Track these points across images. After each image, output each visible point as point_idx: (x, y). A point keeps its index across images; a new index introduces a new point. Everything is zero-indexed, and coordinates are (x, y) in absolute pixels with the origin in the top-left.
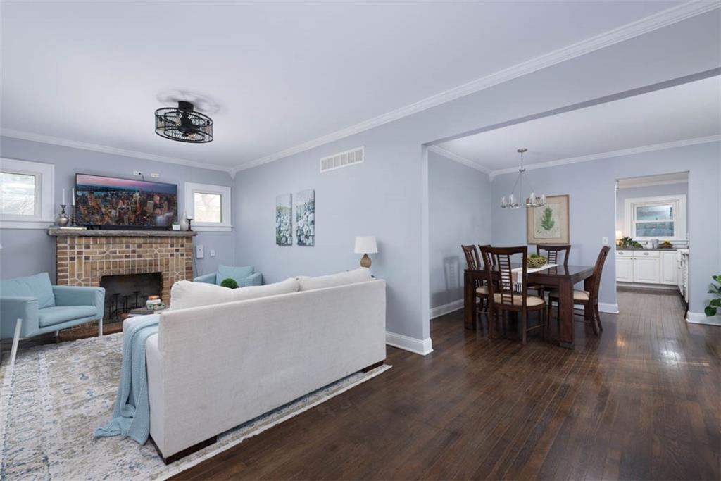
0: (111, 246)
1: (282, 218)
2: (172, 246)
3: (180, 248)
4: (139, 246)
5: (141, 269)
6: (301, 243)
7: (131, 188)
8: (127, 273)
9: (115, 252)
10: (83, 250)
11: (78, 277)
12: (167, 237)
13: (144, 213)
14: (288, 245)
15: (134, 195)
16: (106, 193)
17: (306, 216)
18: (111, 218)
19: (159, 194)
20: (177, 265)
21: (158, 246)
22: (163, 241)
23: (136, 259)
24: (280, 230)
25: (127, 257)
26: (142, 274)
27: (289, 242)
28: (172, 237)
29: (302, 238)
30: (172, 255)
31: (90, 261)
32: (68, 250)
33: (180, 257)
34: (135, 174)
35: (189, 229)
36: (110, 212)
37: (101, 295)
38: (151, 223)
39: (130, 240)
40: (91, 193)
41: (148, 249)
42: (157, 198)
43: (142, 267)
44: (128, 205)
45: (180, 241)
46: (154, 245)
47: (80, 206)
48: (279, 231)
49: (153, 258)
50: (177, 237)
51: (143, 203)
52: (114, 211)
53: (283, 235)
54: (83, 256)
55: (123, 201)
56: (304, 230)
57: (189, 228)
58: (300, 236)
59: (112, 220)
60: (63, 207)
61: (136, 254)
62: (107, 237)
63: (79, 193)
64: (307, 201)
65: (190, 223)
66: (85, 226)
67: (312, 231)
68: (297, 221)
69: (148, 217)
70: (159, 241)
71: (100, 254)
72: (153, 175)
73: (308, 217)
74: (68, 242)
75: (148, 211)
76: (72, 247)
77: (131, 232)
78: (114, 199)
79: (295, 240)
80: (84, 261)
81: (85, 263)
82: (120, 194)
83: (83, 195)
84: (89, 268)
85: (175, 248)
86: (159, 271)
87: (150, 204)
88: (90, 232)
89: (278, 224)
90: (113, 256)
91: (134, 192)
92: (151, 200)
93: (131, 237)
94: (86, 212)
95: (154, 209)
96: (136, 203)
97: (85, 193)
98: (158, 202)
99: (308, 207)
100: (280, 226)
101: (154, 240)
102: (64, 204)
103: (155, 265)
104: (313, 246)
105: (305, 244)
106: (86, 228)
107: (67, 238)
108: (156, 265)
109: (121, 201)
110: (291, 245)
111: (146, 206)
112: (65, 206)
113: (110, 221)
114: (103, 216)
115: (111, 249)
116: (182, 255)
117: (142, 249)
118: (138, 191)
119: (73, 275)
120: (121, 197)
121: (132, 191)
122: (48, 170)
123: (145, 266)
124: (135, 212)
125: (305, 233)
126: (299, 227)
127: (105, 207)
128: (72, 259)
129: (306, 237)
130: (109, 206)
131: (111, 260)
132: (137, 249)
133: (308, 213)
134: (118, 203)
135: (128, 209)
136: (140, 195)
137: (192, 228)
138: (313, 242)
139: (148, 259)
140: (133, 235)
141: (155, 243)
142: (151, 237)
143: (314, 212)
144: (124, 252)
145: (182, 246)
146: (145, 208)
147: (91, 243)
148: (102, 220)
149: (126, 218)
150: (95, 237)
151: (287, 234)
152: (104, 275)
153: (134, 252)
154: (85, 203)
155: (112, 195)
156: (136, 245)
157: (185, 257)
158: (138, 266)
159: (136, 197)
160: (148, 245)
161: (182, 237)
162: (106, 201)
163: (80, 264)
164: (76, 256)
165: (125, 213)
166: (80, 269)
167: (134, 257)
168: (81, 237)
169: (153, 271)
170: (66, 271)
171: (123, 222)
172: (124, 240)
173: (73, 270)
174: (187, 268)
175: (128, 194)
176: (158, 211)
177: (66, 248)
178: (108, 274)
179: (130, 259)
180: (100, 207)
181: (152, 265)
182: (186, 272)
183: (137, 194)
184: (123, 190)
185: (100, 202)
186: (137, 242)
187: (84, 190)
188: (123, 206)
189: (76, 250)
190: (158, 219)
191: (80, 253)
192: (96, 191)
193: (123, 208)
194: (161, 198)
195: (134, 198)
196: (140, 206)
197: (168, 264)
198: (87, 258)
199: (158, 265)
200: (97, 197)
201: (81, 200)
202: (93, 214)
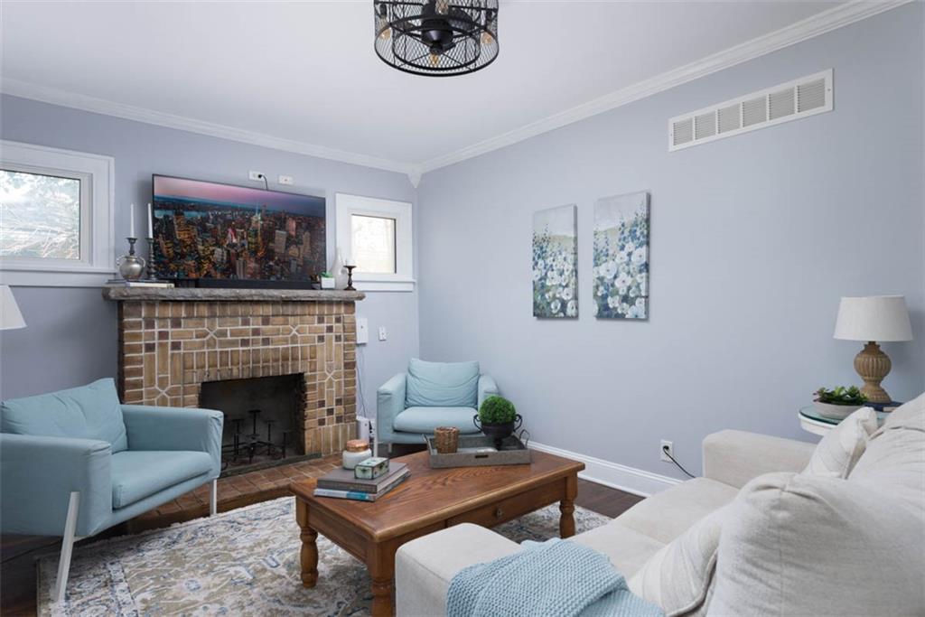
0: (217, 320)
1: (549, 261)
2: (321, 320)
3: (335, 325)
4: (266, 321)
5: (268, 368)
6: (605, 313)
7: (247, 204)
8: (245, 377)
9: (223, 334)
10: (169, 330)
11: (159, 386)
12: (313, 302)
13: (270, 254)
14: (566, 317)
15: (254, 219)
16: (204, 214)
17: (624, 254)
18: (214, 264)
19: (294, 216)
20: (330, 359)
21: (298, 320)
22: (307, 309)
23: (261, 347)
24: (543, 286)
25: (245, 343)
26: (272, 377)
27: (570, 311)
28: (321, 303)
29: (613, 302)
30: (321, 338)
31: (182, 351)
32: (143, 330)
33: (334, 343)
34: (251, 177)
35: (350, 288)
36: (213, 253)
37: (218, 427)
38: (282, 275)
39: (250, 309)
40: (178, 214)
41: (281, 327)
42: (292, 225)
43: (271, 364)
44: (243, 238)
45: (335, 309)
46: (290, 319)
47: (161, 239)
48: (540, 287)
49: (290, 346)
50: (330, 303)
51: (268, 235)
52: (218, 251)
53: (554, 298)
54: (170, 341)
55: (234, 231)
56: (618, 283)
57: (350, 283)
58: (604, 297)
59: (216, 269)
60: (132, 241)
61: (261, 337)
62: (211, 303)
63: (160, 214)
64: (629, 219)
65: (350, 275)
66: (171, 281)
67: (643, 287)
68: (597, 265)
69: (277, 263)
70: (299, 310)
71: (197, 337)
72: (282, 181)
73: (630, 254)
74: (143, 315)
75: (277, 250)
76: (150, 324)
77: (253, 291)
78: (219, 227)
79: (589, 307)
80: (170, 352)
81: (173, 355)
82: (229, 217)
83: (166, 217)
84: (179, 365)
85: (325, 325)
86: (300, 371)
87: (280, 235)
88: (184, 293)
89: (537, 274)
90: (220, 341)
91: (253, 211)
92: (282, 227)
93: (252, 302)
94: (171, 251)
95: (287, 247)
96: (256, 235)
97: (170, 213)
98: (293, 233)
99: (633, 232)
100: (544, 278)
101: (289, 309)
102: (132, 236)
103: (293, 359)
104: (646, 320)
105: (621, 317)
106: (173, 285)
107: (140, 305)
108: (295, 359)
109: (230, 230)
110: (576, 317)
111: (272, 240)
112: (135, 239)
113: (213, 271)
114: (199, 260)
115: (218, 328)
116: (338, 338)
117: (270, 326)
118: (260, 211)
119: (152, 382)
120: (230, 221)
121: (249, 210)
122: (102, 168)
123: (276, 360)
124: (255, 252)
125: (621, 293)
126: (601, 279)
127: (204, 242)
128: (150, 348)
129: (625, 299)
130: (210, 240)
131: (218, 349)
132: (262, 327)
133: (630, 246)
134: (225, 236)
135: (243, 245)
136: (262, 219)
137: (354, 285)
138: (647, 312)
139: (281, 347)
140: (256, 298)
141: (292, 315)
142: (286, 302)
143: (648, 244)
144: (241, 332)
145: (338, 320)
146: (271, 244)
147: (184, 315)
149: (239, 264)
150: (190, 303)
151: (566, 295)
152: (205, 380)
153: (256, 332)
154: (169, 235)
155: (216, 217)
156: (260, 319)
157: (342, 343)
158: (264, 361)
159: (257, 222)
160: (281, 318)
161: (339, 303)
162: (205, 230)
163: (164, 356)
164: (156, 342)
165: (238, 255)
166: (163, 369)
167: (255, 343)
168: (165, 302)
169: (290, 373)
170: (139, 372)
171: (235, 272)
172: (240, 309)
173: (151, 371)
174: (347, 365)
175: (242, 216)
176: (293, 251)
177: (138, 325)
178: (212, 378)
179: (250, 348)
180: (195, 243)
181: (288, 359)
182: (345, 373)
183: (258, 217)
184: (234, 209)
185: (194, 232)
186: (261, 313)
187: (167, 208)
188: (234, 241)
189: (157, 330)
190: (293, 268)
191: (163, 335)
192: (188, 210)
193: (235, 245)
194: (298, 225)
195: (253, 225)
196: (263, 240)
197: (315, 357)
198: (176, 346)
199: (297, 359)
200: (189, 223)
201: (163, 228)
202: (183, 256)
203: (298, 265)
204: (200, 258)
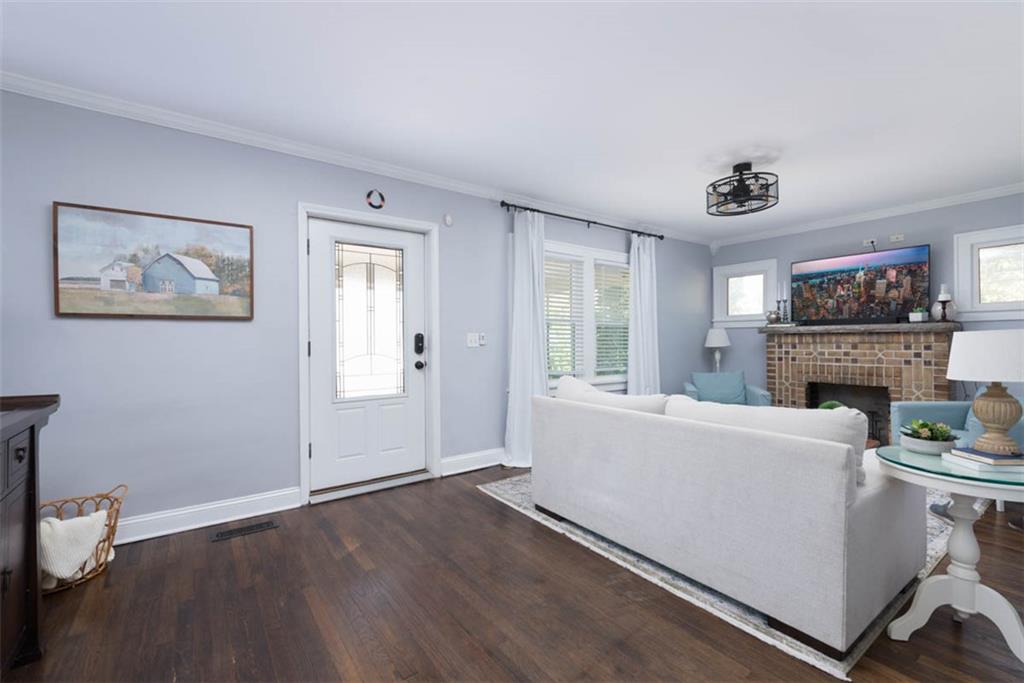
0: (819, 346)
2: (908, 347)
3: (923, 352)
4: (855, 347)
5: (855, 379)
7: (854, 267)
8: (838, 383)
9: (823, 354)
10: (790, 350)
11: (785, 380)
12: (898, 333)
13: (871, 298)
15: (857, 275)
16: (821, 279)
18: (828, 310)
19: (894, 267)
20: (917, 379)
21: (884, 346)
22: (890, 338)
23: (850, 365)
25: (838, 360)
26: (858, 386)
28: (907, 333)
30: (908, 362)
31: (797, 362)
32: (777, 350)
33: (923, 367)
34: (866, 245)
35: (943, 318)
36: (826, 303)
38: (882, 313)
39: (842, 339)
40: (805, 283)
41: (868, 352)
42: (892, 274)
43: (858, 377)
44: (849, 290)
45: (922, 338)
46: (877, 346)
47: (795, 300)
49: (876, 365)
50: (917, 334)
51: (870, 284)
52: (831, 301)
54: (790, 356)
55: (842, 286)
59: (829, 312)
60: (779, 302)
61: (850, 358)
62: (813, 334)
63: (795, 285)
65: (944, 308)
69: (877, 305)
70: (883, 338)
71: (806, 355)
72: (894, 239)
74: (777, 341)
75: (878, 295)
76: (780, 347)
77: (839, 327)
78: (831, 286)
80: (790, 362)
81: (792, 364)
82: (839, 278)
83: (799, 286)
84: (796, 371)
85: (913, 351)
86: (884, 385)
87: (881, 284)
88: (802, 329)
90: (821, 359)
91: (857, 270)
92: (882, 278)
93: (842, 334)
94: (801, 305)
95: (887, 292)
96: (859, 286)
97: (800, 283)
98: (894, 280)
101: (875, 338)
102: (779, 300)
103: (877, 376)
106: (798, 325)
107: (776, 336)
108: (879, 375)
109: (839, 286)
111: (874, 288)
113: (826, 315)
114: (818, 309)
115: (819, 350)
116: (927, 363)
117: (859, 351)
118: (863, 269)
119: (781, 377)
120: (839, 281)
121: (854, 270)
122: (773, 265)
123: (862, 375)
124: (858, 299)
127: (821, 297)
128: (780, 359)
130: (825, 295)
131: (819, 363)
132: (852, 351)
134: (836, 290)
135: (849, 295)
136: (865, 274)
137: (950, 317)
139: (866, 365)
141: (878, 343)
142: (871, 333)
144: (834, 354)
145: (928, 348)
146: (872, 292)
147: (797, 342)
148: (817, 314)
149: (846, 308)
150: (801, 335)
152: (810, 380)
153: (846, 354)
154: (801, 296)
155: (829, 280)
156: (850, 346)
157: (933, 367)
158: (852, 374)
159: (860, 278)
160: (867, 345)
161: (927, 333)
162: (822, 289)
163: (787, 362)
164: (783, 356)
165: (845, 302)
166: (787, 371)
167: (847, 361)
168: (787, 335)
169: (875, 384)
170: (774, 371)
171: (842, 314)
172: (834, 339)
173: (780, 371)
174: (936, 387)
175: (849, 275)
176: (894, 293)
177: (774, 347)
178: (814, 380)
179: (841, 364)
180: (815, 299)
181: (872, 375)
182: (936, 394)
183: (861, 273)
184: (842, 272)
185: (815, 291)
186: (850, 341)
187: (798, 280)
188: (842, 293)
189: (784, 349)
190: (893, 306)
191: (787, 353)
192: (811, 279)
193: (843, 296)
194: (899, 272)
195: (857, 279)
196: (866, 289)
197: (901, 376)
198: (794, 359)
199: (881, 376)
200: (812, 286)
201: (796, 293)
202: (808, 307)
203: (898, 304)
204: (818, 307)
